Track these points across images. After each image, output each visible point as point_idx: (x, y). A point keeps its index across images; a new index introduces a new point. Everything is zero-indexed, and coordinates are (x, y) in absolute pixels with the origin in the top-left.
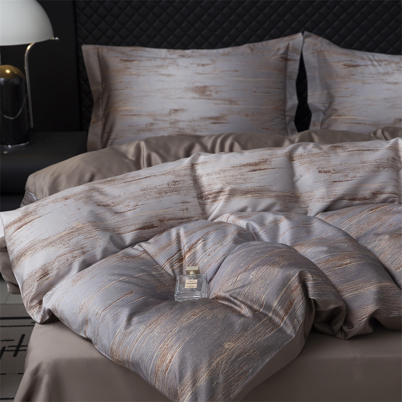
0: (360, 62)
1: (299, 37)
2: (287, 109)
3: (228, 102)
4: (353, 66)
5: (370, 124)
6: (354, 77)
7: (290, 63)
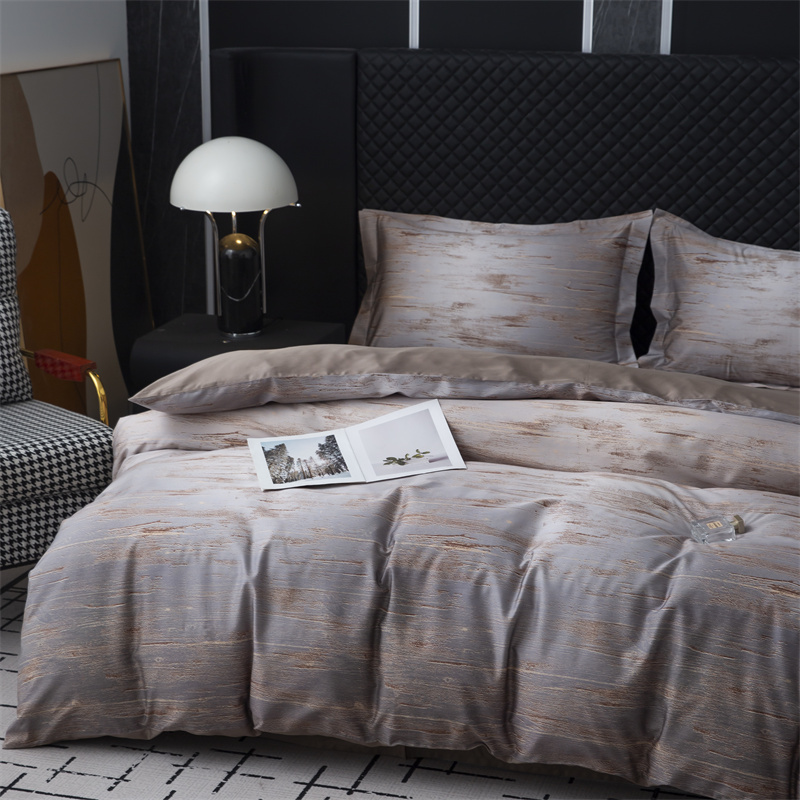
0: (720, 256)
1: (648, 215)
2: (618, 314)
3: (530, 298)
4: (709, 261)
5: (722, 344)
6: (707, 276)
7: (629, 250)
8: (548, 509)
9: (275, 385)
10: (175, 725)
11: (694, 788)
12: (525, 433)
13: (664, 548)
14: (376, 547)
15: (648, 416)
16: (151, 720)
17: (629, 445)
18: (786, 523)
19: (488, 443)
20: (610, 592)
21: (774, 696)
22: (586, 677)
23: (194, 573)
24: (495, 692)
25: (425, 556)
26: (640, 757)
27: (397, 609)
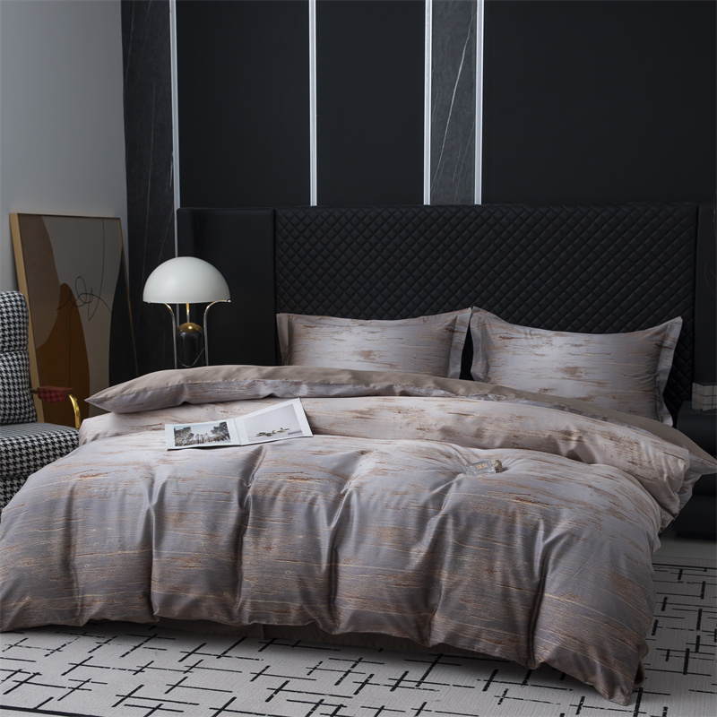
0: (515, 335)
1: (468, 311)
3: (389, 366)
4: (508, 338)
6: (507, 348)
7: (456, 334)
8: (364, 456)
9: (186, 389)
10: (97, 613)
11: (461, 644)
12: (358, 417)
13: (443, 477)
14: (241, 483)
15: (443, 403)
16: (82, 611)
17: (429, 423)
18: (532, 464)
19: (332, 425)
20: (402, 506)
21: (516, 574)
22: (384, 566)
23: (113, 504)
24: (321, 580)
25: (275, 487)
26: (424, 625)
27: (253, 525)
